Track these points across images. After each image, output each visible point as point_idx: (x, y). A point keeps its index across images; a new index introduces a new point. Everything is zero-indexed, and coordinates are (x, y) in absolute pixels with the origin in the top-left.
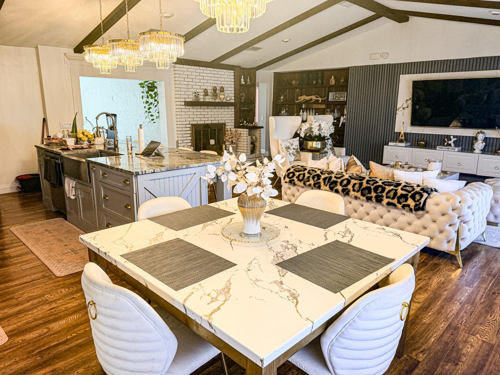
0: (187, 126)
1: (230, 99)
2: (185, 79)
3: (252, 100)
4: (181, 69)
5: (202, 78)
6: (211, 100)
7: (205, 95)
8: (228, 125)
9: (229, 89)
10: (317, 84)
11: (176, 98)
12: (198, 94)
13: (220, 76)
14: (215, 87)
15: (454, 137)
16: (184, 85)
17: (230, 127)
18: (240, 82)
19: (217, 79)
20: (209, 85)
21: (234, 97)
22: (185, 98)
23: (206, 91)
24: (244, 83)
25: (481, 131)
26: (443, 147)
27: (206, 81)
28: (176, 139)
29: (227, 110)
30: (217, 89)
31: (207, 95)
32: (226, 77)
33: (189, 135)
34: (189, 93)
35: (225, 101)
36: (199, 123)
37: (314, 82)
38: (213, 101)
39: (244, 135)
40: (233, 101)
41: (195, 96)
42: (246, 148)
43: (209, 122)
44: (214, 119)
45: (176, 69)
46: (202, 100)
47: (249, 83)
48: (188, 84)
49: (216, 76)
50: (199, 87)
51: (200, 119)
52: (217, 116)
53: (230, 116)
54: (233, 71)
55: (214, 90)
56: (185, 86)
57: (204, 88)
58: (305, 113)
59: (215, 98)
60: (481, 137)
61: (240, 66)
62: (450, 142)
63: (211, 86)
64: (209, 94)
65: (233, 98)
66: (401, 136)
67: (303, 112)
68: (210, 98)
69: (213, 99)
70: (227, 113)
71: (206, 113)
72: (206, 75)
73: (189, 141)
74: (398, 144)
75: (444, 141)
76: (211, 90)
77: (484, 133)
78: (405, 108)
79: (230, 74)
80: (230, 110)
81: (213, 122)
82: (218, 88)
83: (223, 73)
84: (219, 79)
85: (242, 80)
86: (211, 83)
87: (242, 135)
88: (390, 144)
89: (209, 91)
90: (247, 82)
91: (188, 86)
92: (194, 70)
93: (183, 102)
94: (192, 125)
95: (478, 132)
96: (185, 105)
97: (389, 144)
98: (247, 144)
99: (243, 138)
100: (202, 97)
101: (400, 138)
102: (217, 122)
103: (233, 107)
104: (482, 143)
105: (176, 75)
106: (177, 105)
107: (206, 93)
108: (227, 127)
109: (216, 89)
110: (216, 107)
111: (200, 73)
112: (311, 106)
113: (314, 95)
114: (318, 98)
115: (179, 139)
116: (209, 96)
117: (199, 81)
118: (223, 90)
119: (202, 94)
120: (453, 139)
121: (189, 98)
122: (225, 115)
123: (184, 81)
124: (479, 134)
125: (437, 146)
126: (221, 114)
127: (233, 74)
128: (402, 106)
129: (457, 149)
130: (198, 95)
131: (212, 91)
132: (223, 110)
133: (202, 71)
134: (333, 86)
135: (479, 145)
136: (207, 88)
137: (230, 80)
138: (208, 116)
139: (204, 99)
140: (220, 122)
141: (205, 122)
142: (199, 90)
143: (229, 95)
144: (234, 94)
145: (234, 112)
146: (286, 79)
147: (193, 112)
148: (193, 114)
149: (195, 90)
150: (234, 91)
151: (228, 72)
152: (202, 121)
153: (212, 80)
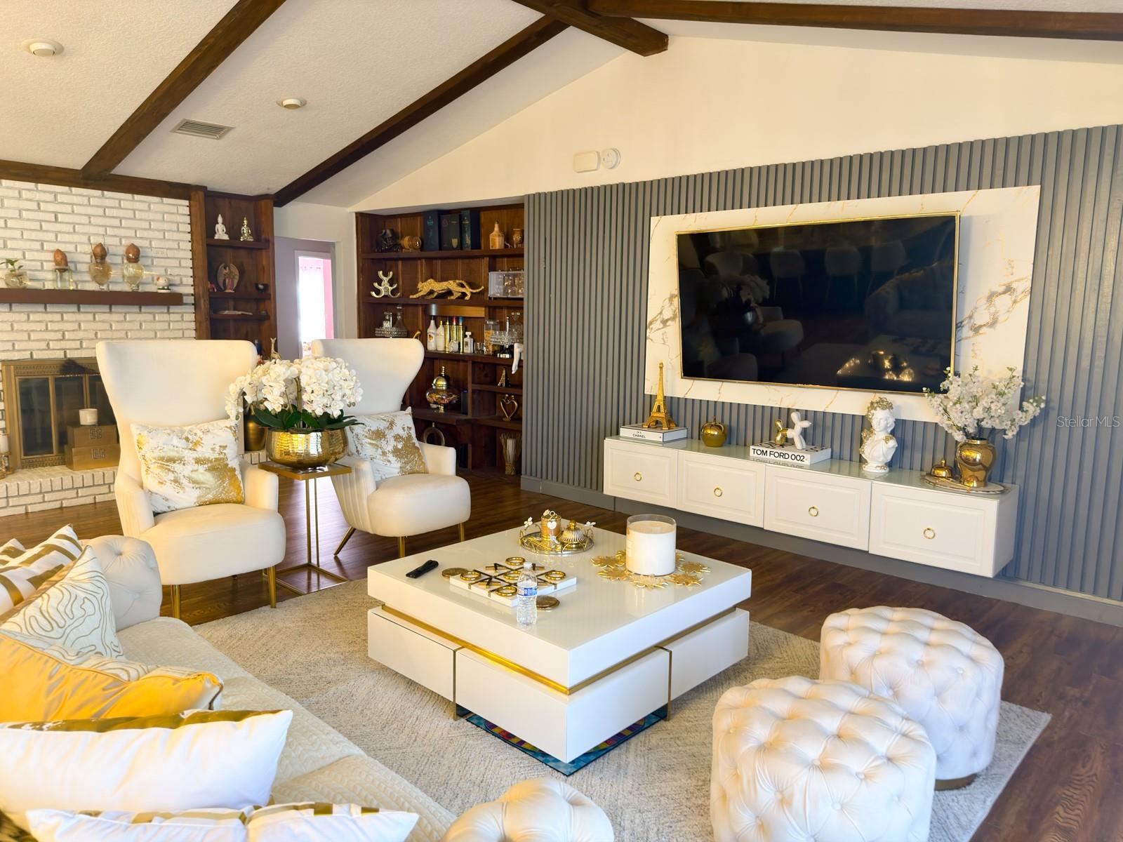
1: (173, 285)
3: (261, 287)
5: (51, 217)
7: (59, 271)
10: (461, 249)
13: (128, 214)
14: (99, 245)
15: (805, 415)
19: (115, 222)
20: (82, 239)
21: (195, 277)
23: (58, 258)
24: (226, 237)
25: (882, 400)
26: (769, 450)
27: (68, 228)
32: (158, 217)
36: (39, 356)
37: (455, 242)
38: (95, 287)
40: (188, 290)
41: (12, 271)
43: (86, 354)
46: (49, 285)
47: (246, 237)
51: (42, 345)
54: (186, 203)
55: (95, 255)
58: (440, 330)
59: (103, 280)
60: (881, 420)
61: (206, 187)
62: (790, 433)
64: (78, 267)
65: (188, 281)
66: (655, 409)
68: (82, 278)
69: (94, 281)
71: (73, 326)
72: (67, 209)
74: (643, 433)
75: (773, 431)
76: (86, 254)
77: (889, 406)
78: (667, 320)
80: (176, 317)
83: (142, 206)
84: (125, 223)
85: (220, 228)
86: (88, 235)
88: (624, 432)
90: (241, 234)
94: (6, 363)
95: (872, 403)
97: (621, 434)
101: (655, 414)
103: (188, 309)
104: (887, 440)
107: (63, 264)
111: (39, 202)
112: (453, 311)
113: (454, 280)
114: (464, 287)
116: (77, 271)
117: (35, 226)
118: (141, 254)
119: (46, 266)
120: (800, 425)
122: (155, 331)
124: (875, 409)
125: (753, 444)
126: (140, 330)
127: (187, 211)
128: (661, 313)
129: (808, 458)
130: (20, 267)
131: (90, 259)
132: (149, 317)
133: (49, 197)
135: (878, 449)
137: (173, 227)
141: (65, 352)
142: (36, 253)
143: (169, 273)
144: (192, 270)
145: (196, 324)
146: (388, 232)
147: (10, 323)
148: (12, 329)
149: (15, 252)
150: (192, 259)
151: (162, 203)
152: (56, 351)
153: (95, 225)
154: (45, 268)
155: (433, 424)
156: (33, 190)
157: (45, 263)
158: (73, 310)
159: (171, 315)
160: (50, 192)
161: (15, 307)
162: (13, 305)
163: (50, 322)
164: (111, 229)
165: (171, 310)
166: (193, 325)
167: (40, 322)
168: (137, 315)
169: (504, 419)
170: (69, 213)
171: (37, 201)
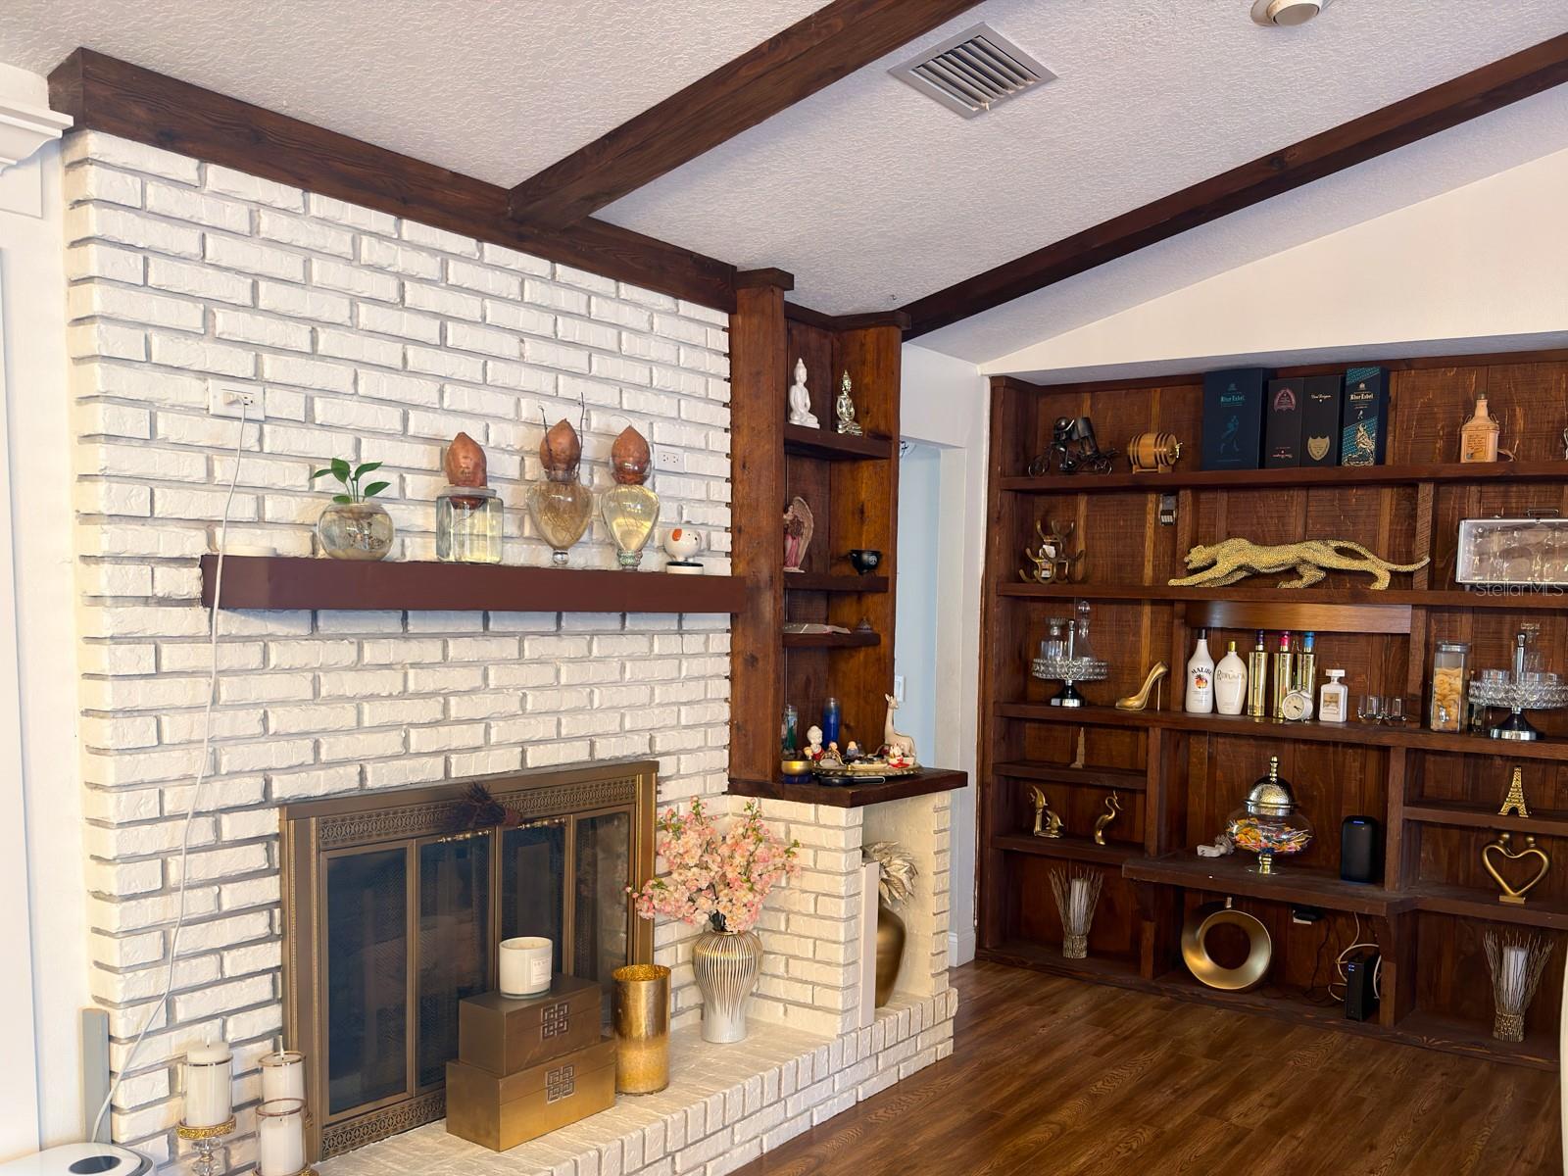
0: (233, 827)
1: (699, 553)
2: (223, 321)
3: (868, 559)
4: (158, 197)
5: (429, 330)
6: (518, 555)
7: (456, 502)
8: (678, 776)
9: (689, 462)
10: (1338, 461)
11: (87, 518)
12: (369, 478)
13: (606, 338)
14: (564, 425)
16: (203, 374)
17: (694, 787)
18: (788, 410)
19: (576, 360)
20: (503, 405)
21: (735, 530)
22: (209, 525)
23: (466, 462)
24: (812, 422)
27: (470, 369)
28: (81, 988)
29: (672, 644)
30: (587, 453)
31: (478, 502)
32: (667, 353)
33: (258, 925)
34: (257, 472)
35: (652, 563)
36: (381, 777)
37: (1319, 447)
38: (544, 558)
39: (826, 860)
40: (721, 567)
41: (342, 499)
42: (838, 977)
43: (497, 762)
44: (544, 728)
45: (93, 181)
46: (420, 550)
47: (847, 422)
48: (257, 378)
49: (567, 328)
50: (391, 419)
51: (391, 742)
52: (571, 699)
53: (695, 691)
54: (722, 318)
55: (549, 459)
56: (215, 395)
57: (450, 429)
58: (1232, 663)
59: (563, 537)
61: (792, 278)
63: (517, 420)
64: (504, 492)
65: (723, 541)
67: (1217, 656)
68: (511, 529)
69: (543, 539)
70: (666, 669)
71: (468, 678)
72: (470, 307)
73: (262, 988)
76: (523, 454)
79: (696, 334)
80: (693, 643)
81: (538, 758)
82: (589, 448)
83: (637, 319)
84: (599, 365)
85: (800, 397)
86: (518, 393)
87: (804, 857)
89: (502, 466)
90: (838, 417)
91: (255, 391)
92: (342, 244)
93: (183, 561)
94: (296, 810)
96: (206, 600)
98: (851, 941)
99: (812, 882)
100: (427, 519)
102: (576, 754)
103: (723, 620)
105: (94, 259)
106: (97, 598)
108: (668, 791)
109: (576, 446)
110: (570, 621)
111: (402, 279)
112: (1287, 615)
113: (1323, 538)
115: (117, 989)
116: (500, 506)
117: (390, 354)
118: (644, 460)
119: (417, 485)
121: (259, 522)
122: (650, 684)
123: (207, 331)
126: (619, 683)
127: (722, 342)
130: (374, 488)
131: (534, 469)
132: (638, 645)
133: (429, 266)
134: (1481, 478)
136: (476, 435)
137: (696, 385)
138: (484, 705)
139: (442, 533)
140: (607, 751)
141: (447, 761)
142: (387, 443)
143: (685, 518)
144: (728, 511)
145: (732, 662)
146: (1081, 426)
147: (310, 676)
148: (316, 693)
149: (334, 436)
150: (732, 480)
151: (676, 314)
152: (425, 759)
153: (531, 365)
154: (409, 494)
155: (1230, 899)
156: (388, 238)
157: (409, 477)
158: (470, 629)
159: (686, 636)
160: (434, 251)
161: (328, 622)
162: (321, 613)
163: (413, 665)
164: (569, 379)
165: (686, 626)
166: (725, 666)
167: (388, 666)
168: (615, 639)
169: (1502, 898)
170: (476, 323)
171: (397, 274)
